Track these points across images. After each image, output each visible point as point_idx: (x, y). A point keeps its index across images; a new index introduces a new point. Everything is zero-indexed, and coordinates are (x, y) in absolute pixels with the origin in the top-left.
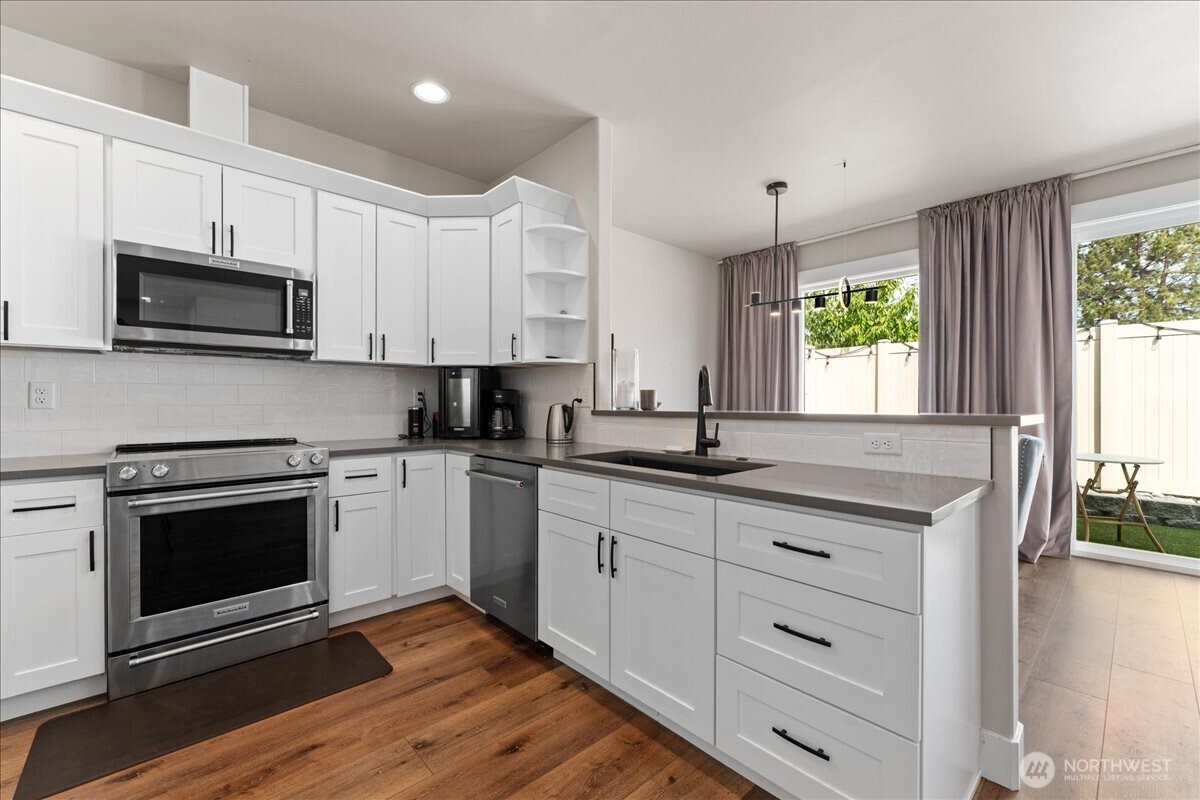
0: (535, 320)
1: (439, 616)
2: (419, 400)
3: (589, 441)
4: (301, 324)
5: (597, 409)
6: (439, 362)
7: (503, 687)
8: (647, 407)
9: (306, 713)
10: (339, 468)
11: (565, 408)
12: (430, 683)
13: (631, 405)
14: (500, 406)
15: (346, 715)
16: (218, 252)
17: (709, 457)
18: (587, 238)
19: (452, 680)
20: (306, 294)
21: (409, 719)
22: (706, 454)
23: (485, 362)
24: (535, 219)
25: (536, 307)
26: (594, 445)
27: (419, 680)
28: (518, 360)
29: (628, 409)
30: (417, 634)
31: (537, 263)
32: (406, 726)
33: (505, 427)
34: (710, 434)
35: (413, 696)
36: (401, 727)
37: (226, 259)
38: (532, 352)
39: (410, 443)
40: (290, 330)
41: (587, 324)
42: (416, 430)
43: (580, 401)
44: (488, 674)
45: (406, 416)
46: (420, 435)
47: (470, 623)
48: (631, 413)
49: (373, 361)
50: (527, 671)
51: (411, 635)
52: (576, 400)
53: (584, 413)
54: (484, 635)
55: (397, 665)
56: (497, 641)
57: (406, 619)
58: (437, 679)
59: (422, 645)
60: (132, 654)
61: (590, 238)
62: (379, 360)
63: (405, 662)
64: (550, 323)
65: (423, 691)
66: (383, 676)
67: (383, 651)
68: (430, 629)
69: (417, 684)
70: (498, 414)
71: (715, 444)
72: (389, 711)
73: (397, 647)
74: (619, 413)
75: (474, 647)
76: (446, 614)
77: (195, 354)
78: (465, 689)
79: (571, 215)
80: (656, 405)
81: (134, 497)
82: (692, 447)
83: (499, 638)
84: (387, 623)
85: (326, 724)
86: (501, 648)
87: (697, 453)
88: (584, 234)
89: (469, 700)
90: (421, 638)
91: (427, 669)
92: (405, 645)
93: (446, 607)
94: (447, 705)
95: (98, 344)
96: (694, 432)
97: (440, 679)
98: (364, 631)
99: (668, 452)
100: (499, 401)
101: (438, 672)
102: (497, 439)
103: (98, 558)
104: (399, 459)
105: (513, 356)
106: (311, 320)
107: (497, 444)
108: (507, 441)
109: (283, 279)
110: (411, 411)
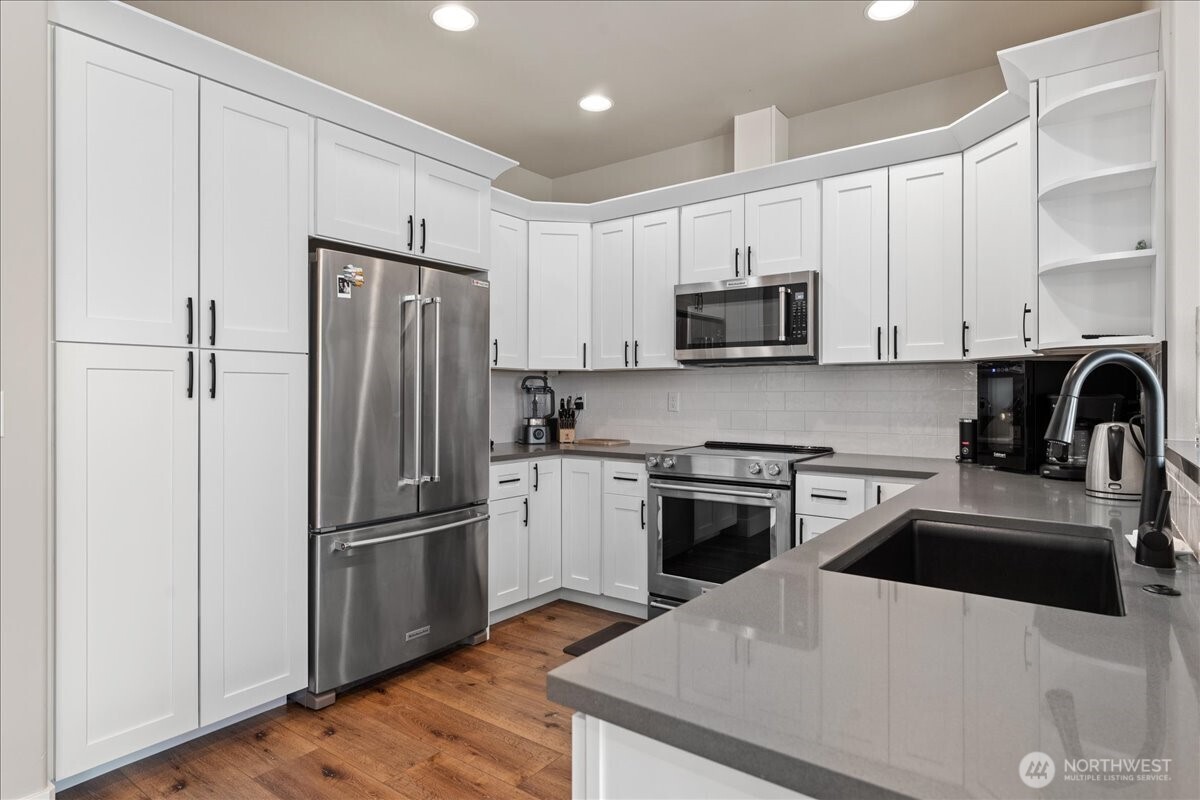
0: (1058, 275)
4: (793, 329)
5: (1169, 439)
6: (973, 355)
10: (809, 483)
16: (740, 276)
20: (801, 297)
28: (1033, 346)
37: (738, 280)
38: (1057, 333)
40: (782, 337)
42: (966, 451)
49: (884, 359)
61: (1165, 85)
62: (892, 359)
88: (1154, 82)
95: (674, 365)
102: (1046, 477)
103: (645, 521)
104: (875, 485)
105: (1027, 340)
106: (806, 323)
107: (1047, 484)
108: (1070, 482)
109: (778, 287)
110: (962, 425)
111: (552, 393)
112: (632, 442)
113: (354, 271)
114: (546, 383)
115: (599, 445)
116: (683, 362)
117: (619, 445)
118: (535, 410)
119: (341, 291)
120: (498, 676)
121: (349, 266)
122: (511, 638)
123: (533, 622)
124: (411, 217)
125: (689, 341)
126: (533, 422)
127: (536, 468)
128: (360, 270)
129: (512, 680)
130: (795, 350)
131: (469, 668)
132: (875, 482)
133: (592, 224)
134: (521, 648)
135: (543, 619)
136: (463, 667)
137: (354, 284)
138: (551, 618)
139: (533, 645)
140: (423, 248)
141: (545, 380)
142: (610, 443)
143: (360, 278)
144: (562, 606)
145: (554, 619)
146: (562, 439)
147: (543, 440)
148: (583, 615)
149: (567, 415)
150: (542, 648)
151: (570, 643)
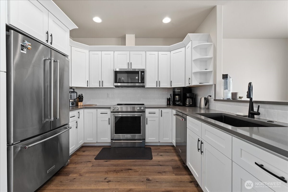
0: (195, 73)
1: (169, 150)
2: (170, 96)
3: (213, 109)
4: (142, 80)
5: (216, 99)
6: (172, 87)
7: (174, 174)
8: (234, 98)
9: (133, 162)
10: (147, 111)
11: (205, 99)
12: (158, 165)
13: (228, 98)
14: (188, 98)
15: (139, 165)
16: (129, 68)
17: (255, 119)
18: (213, 46)
19: (163, 167)
20: (143, 74)
21: (149, 172)
22: (254, 118)
23: (184, 86)
24: (196, 43)
25: (196, 69)
26: (215, 110)
27: (156, 163)
28: (191, 85)
29: (226, 99)
30: (162, 152)
31: (197, 56)
32: (148, 173)
33: (189, 103)
34: (255, 109)
35: (153, 167)
36: (147, 173)
37: (130, 69)
38: (195, 83)
39: (167, 106)
40: (140, 82)
41: (213, 73)
42: (168, 103)
43: (211, 96)
44: (172, 169)
45: (167, 100)
46: (170, 104)
47: (175, 154)
48: (228, 100)
49: (157, 87)
50: (182, 173)
51: (160, 152)
52: (209, 96)
53: (212, 100)
54: (176, 158)
55: (154, 158)
56: (179, 161)
57: (161, 148)
58: (160, 165)
59: (161, 155)
60: (114, 140)
61: (214, 45)
62: (159, 87)
63: (156, 158)
64: (201, 73)
65: (155, 167)
66: (150, 160)
67: (153, 154)
68: (165, 152)
69: (155, 164)
70: (188, 99)
71: (258, 114)
72: (147, 168)
73: (156, 154)
74: (223, 100)
75: (172, 160)
76: (171, 150)
77: (127, 87)
78: (165, 171)
79: (209, 39)
80: (238, 98)
81: (114, 113)
82: (247, 114)
83: (179, 160)
84: (157, 148)
85: (135, 165)
86: (179, 163)
87: (249, 116)
88: (212, 44)
89: (164, 174)
90: (162, 154)
91: (159, 162)
92: (158, 154)
93: (171, 148)
94: (158, 173)
95: (113, 87)
96: (248, 108)
97: (161, 165)
98: (152, 148)
99: (237, 115)
100: (188, 96)
101: (161, 163)
102: (187, 106)
103: (110, 123)
104: (161, 110)
105: (189, 84)
106: (144, 79)
107: (187, 108)
108: (190, 107)
109: (139, 71)
110: (167, 99)
111: (77, 93)
112: (98, 105)
113: (27, 43)
114: (74, 90)
115: (91, 106)
116: (115, 86)
117: (95, 106)
118: (71, 97)
119: (22, 50)
120: (81, 173)
121: (26, 41)
122: (77, 160)
123: (80, 154)
124: (47, 31)
125: (118, 82)
126: (71, 101)
127: (79, 113)
128: (30, 44)
129: (86, 173)
130: (141, 84)
131: (69, 174)
132: (161, 109)
133: (89, 51)
134: (82, 162)
135: (82, 152)
136: (67, 174)
137: (27, 49)
138: (84, 151)
139: (84, 160)
140: (51, 43)
141: (74, 89)
142: (94, 105)
143: (30, 47)
144: (84, 147)
145: (85, 151)
146: (79, 105)
147: (74, 105)
148: (92, 149)
149: (80, 98)
150: (88, 160)
151: (95, 157)
